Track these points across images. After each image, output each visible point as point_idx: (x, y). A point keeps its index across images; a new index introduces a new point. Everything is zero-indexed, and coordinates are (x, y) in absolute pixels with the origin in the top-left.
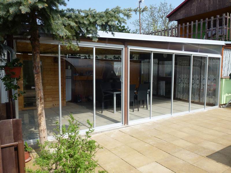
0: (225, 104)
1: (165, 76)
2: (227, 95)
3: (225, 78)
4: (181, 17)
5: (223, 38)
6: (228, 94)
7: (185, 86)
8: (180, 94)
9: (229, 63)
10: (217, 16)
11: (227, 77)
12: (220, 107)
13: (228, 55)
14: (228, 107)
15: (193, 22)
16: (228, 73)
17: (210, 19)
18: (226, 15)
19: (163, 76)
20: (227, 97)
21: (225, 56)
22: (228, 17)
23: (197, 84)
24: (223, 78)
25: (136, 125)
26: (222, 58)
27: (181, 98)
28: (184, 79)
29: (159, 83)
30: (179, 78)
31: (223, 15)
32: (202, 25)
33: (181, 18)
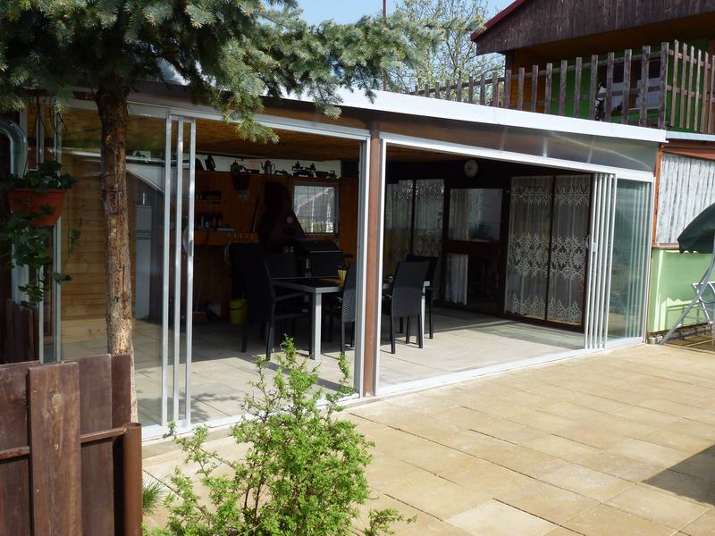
0: (662, 333)
1: (467, 239)
2: (670, 302)
3: (666, 249)
4: (518, 43)
5: (662, 120)
6: (674, 300)
7: (535, 273)
8: (519, 298)
9: (675, 202)
10: (644, 48)
11: (669, 243)
12: (649, 342)
13: (672, 175)
14: (671, 341)
15: (566, 62)
16: (671, 231)
17: (623, 55)
18: (672, 47)
19: (463, 239)
20: (669, 309)
21: (666, 176)
22: (678, 55)
23: (575, 267)
24: (658, 249)
25: (399, 395)
26: (658, 184)
27: (522, 312)
28: (532, 248)
29: (448, 259)
30: (518, 244)
31: (663, 49)
32: (595, 76)
33: (520, 45)
